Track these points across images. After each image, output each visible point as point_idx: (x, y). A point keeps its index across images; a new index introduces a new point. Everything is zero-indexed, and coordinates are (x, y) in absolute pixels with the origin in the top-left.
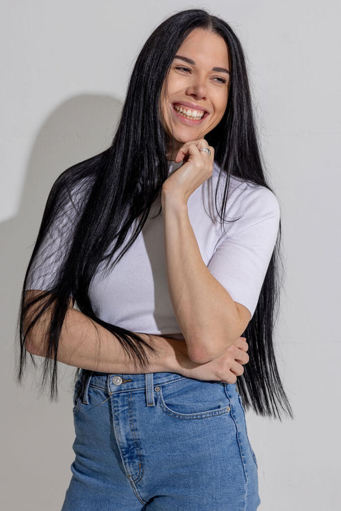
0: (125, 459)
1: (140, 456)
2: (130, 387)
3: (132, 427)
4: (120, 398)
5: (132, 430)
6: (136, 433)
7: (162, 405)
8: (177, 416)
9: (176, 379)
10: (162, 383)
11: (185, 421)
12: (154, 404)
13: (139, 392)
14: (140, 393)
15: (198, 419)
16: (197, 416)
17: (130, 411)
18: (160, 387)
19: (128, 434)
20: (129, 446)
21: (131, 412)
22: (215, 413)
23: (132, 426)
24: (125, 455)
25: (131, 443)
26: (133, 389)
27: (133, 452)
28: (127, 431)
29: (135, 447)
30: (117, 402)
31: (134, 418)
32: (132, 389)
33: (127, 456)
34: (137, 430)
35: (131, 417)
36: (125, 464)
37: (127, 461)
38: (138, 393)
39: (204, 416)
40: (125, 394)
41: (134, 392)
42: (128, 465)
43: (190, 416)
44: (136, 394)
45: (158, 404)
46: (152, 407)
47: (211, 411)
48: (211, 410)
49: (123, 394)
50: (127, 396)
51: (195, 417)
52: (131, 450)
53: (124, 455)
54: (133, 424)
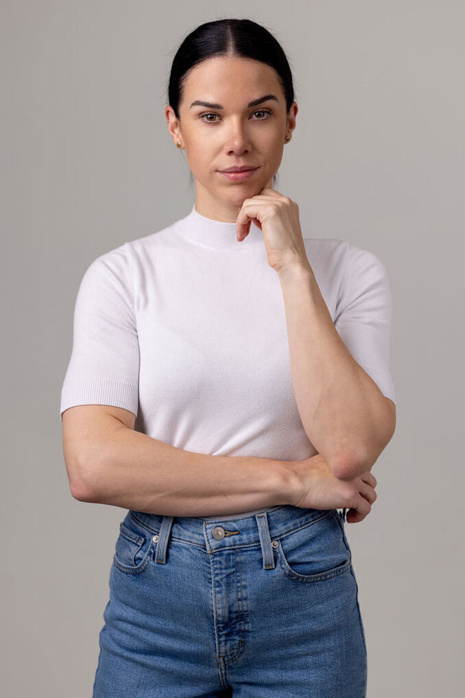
0: (220, 636)
1: (243, 632)
2: (238, 543)
3: (239, 596)
4: (224, 557)
5: (239, 600)
6: (244, 603)
7: (283, 566)
8: (300, 580)
9: (296, 529)
10: (280, 536)
11: (307, 585)
12: (274, 564)
13: (250, 549)
14: (252, 550)
15: (323, 580)
16: (321, 577)
17: (238, 574)
18: (278, 541)
19: (233, 605)
20: (230, 619)
21: (239, 576)
22: (340, 571)
23: (240, 594)
24: (221, 631)
25: (234, 616)
26: (243, 544)
27: (235, 627)
28: (231, 601)
29: (238, 621)
30: (220, 563)
31: (243, 583)
32: (240, 545)
33: (225, 632)
34: (246, 599)
35: (238, 582)
36: (220, 643)
37: (223, 639)
38: (249, 551)
39: (328, 577)
40: (231, 551)
41: (243, 549)
42: (223, 644)
43: (314, 577)
44: (246, 551)
45: (278, 565)
46: (270, 569)
47: (335, 569)
48: (335, 567)
49: (228, 551)
50: (233, 554)
51: (319, 579)
52: (233, 624)
53: (219, 631)
54: (241, 591)
